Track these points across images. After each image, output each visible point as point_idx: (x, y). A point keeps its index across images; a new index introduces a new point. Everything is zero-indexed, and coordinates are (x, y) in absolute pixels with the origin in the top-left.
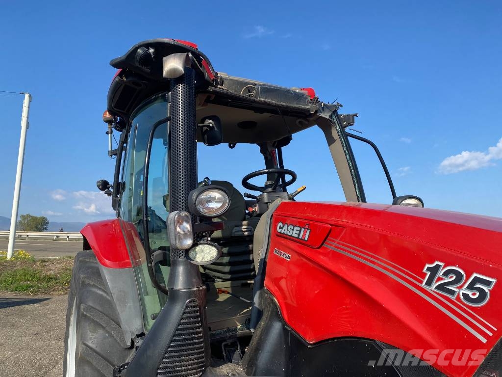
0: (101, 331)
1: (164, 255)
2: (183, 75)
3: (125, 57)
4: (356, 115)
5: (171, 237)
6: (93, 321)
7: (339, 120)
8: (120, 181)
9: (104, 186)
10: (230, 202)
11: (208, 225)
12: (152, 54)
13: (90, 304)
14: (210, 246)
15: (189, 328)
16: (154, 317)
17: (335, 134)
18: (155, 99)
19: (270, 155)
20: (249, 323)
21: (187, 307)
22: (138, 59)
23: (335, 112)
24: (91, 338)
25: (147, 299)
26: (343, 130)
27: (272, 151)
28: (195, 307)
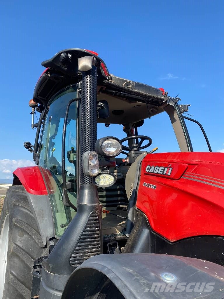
0: (26, 236)
1: (72, 185)
2: (91, 69)
3: (52, 59)
4: (189, 105)
5: (85, 168)
6: (21, 229)
7: (179, 108)
8: (39, 143)
9: (28, 146)
10: (122, 148)
11: (108, 162)
12: (70, 58)
13: (19, 218)
14: (109, 175)
15: (92, 230)
16: (63, 227)
17: (176, 116)
18: (68, 89)
19: (131, 131)
20: (125, 231)
21: (91, 216)
22: (61, 59)
23: (176, 103)
24: (19, 240)
25: (57, 215)
26: (181, 114)
27: (132, 129)
28: (96, 216)
